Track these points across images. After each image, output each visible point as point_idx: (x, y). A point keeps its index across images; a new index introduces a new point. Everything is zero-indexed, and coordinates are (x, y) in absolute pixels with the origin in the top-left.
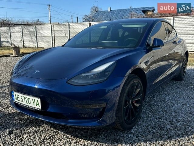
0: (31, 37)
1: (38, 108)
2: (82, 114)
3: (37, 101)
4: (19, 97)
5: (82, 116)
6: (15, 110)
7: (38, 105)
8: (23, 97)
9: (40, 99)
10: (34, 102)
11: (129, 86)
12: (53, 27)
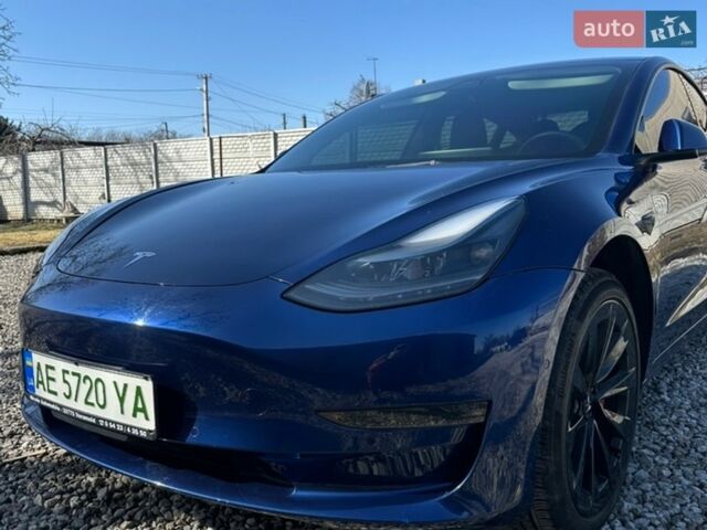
0: (139, 183)
1: (139, 429)
2: (357, 456)
3: (139, 390)
4: (57, 374)
5: (355, 467)
6: (48, 443)
7: (144, 410)
8: (74, 374)
9: (153, 380)
10: (122, 400)
11: (588, 321)
12: (216, 148)
